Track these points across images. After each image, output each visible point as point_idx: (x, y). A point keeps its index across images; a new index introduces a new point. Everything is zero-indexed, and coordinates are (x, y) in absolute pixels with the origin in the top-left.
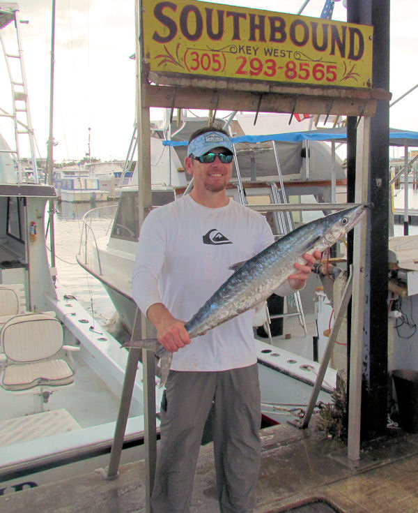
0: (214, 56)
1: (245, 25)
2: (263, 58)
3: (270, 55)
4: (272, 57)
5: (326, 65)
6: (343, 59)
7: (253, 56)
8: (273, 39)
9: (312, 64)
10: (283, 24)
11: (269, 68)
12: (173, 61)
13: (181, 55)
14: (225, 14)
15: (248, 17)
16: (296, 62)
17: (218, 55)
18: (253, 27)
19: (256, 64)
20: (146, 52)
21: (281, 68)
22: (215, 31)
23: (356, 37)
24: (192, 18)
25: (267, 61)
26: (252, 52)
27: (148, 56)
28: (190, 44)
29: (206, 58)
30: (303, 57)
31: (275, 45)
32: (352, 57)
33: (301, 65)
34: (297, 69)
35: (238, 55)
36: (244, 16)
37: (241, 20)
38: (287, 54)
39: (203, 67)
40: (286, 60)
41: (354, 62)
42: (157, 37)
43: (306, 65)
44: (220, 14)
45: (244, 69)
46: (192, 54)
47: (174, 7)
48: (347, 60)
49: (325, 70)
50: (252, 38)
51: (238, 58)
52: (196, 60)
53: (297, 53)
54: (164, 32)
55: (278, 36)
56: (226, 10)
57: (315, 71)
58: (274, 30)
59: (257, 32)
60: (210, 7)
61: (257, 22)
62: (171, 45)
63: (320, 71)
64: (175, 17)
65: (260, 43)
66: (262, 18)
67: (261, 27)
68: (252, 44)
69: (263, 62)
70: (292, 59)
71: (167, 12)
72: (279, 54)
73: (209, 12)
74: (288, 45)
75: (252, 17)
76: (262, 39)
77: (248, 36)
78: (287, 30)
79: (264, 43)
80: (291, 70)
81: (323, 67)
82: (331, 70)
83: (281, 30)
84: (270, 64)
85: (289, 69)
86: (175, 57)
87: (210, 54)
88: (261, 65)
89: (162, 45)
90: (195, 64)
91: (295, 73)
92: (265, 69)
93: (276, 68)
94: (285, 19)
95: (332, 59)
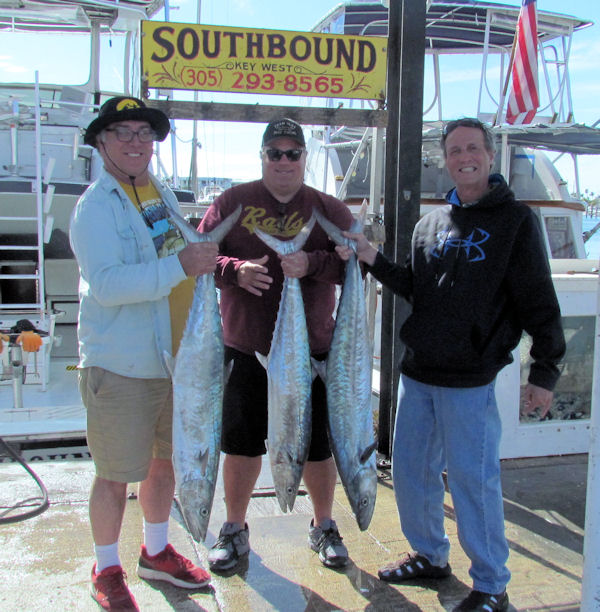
0: (210, 72)
1: (241, 44)
2: (260, 73)
3: (269, 69)
4: (270, 72)
5: (330, 78)
6: (350, 72)
7: (250, 71)
8: (271, 54)
9: (315, 78)
10: (282, 40)
11: (266, 82)
12: (170, 77)
13: (178, 72)
14: (222, 35)
15: (245, 37)
16: (298, 77)
17: (214, 72)
18: (250, 44)
19: (253, 79)
20: (144, 71)
21: (279, 82)
22: (212, 49)
23: (367, 50)
24: (189, 39)
25: (264, 76)
26: (250, 67)
27: (147, 74)
28: (186, 62)
29: (202, 75)
30: (304, 71)
31: (273, 61)
32: (361, 68)
33: (302, 79)
34: (298, 82)
35: (234, 70)
36: (241, 35)
37: (238, 39)
38: (287, 69)
39: (199, 82)
40: (286, 73)
41: (363, 74)
42: (155, 58)
43: (307, 78)
44: (217, 34)
45: (240, 84)
46: (189, 71)
47: (171, 31)
48: (354, 72)
49: (329, 83)
50: (249, 55)
51: (235, 74)
52: (193, 77)
53: (297, 67)
54: (162, 52)
55: (277, 51)
56: (222, 31)
57: (317, 84)
58: (272, 46)
59: (255, 49)
60: (206, 29)
61: (255, 39)
62: (168, 65)
63: (323, 83)
64: (173, 39)
65: (258, 60)
66: (260, 37)
67: (259, 45)
68: (249, 60)
69: (261, 77)
70: (292, 72)
71: (165, 35)
72: (278, 68)
73: (206, 33)
74: (288, 59)
75: (250, 36)
76: (260, 54)
77: (246, 53)
78: (287, 46)
79: (261, 59)
80: (291, 83)
81: (327, 79)
82: (336, 82)
83: (281, 46)
84: (268, 78)
85: (288, 82)
86: (171, 73)
87: (207, 71)
88: (258, 79)
89: (159, 64)
90: (191, 80)
91: (295, 86)
92: (262, 82)
93: (275, 82)
94: (286, 37)
95: (338, 71)
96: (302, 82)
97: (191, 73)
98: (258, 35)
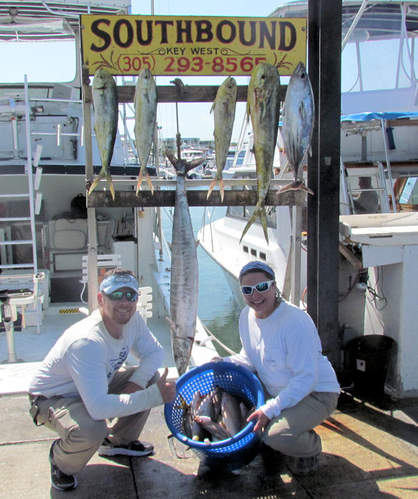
0: (144, 58)
1: (172, 31)
2: (190, 56)
3: (197, 53)
4: (199, 55)
5: (254, 58)
6: (273, 50)
7: (180, 56)
8: (199, 39)
9: (240, 59)
10: (209, 25)
11: (196, 64)
12: (108, 65)
13: (114, 60)
14: (154, 23)
15: (175, 24)
16: (225, 58)
17: (147, 58)
18: (180, 31)
19: (184, 62)
20: (85, 61)
21: (208, 63)
22: (145, 37)
23: (288, 31)
24: (124, 29)
25: (194, 59)
26: (180, 52)
27: (87, 63)
28: (123, 50)
29: (137, 61)
30: (229, 52)
31: (201, 45)
32: (283, 47)
33: (228, 60)
34: (225, 64)
35: (166, 55)
36: (171, 23)
37: (168, 27)
38: (214, 51)
39: (134, 68)
40: (213, 56)
41: (284, 53)
42: (94, 48)
43: (233, 59)
44: (149, 24)
45: (172, 67)
46: (125, 58)
47: (107, 22)
48: (277, 51)
49: (253, 62)
50: (179, 40)
51: (166, 59)
52: (129, 63)
53: (224, 49)
54: (100, 43)
55: (205, 36)
56: (154, 20)
57: (242, 64)
58: (200, 31)
59: (184, 35)
60: (139, 19)
61: (184, 26)
62: (106, 53)
63: (248, 63)
64: (109, 30)
65: (187, 44)
66: (188, 23)
67: (188, 31)
68: (179, 46)
69: (191, 60)
70: (219, 54)
71: (102, 27)
72: (206, 52)
73: (139, 23)
74: (215, 42)
75: (179, 23)
76: (189, 40)
77: (176, 39)
78: (214, 30)
79: (190, 44)
80: (218, 65)
81: (251, 59)
82: (259, 61)
83: (208, 31)
84: (197, 61)
85: (215, 64)
86: (110, 62)
87: (141, 57)
88: (188, 63)
89: (98, 53)
90: (127, 67)
91: (222, 67)
92: (192, 65)
93: (204, 64)
94: (211, 21)
95: (261, 51)
96: (228, 63)
97: (127, 60)
98: (186, 22)
